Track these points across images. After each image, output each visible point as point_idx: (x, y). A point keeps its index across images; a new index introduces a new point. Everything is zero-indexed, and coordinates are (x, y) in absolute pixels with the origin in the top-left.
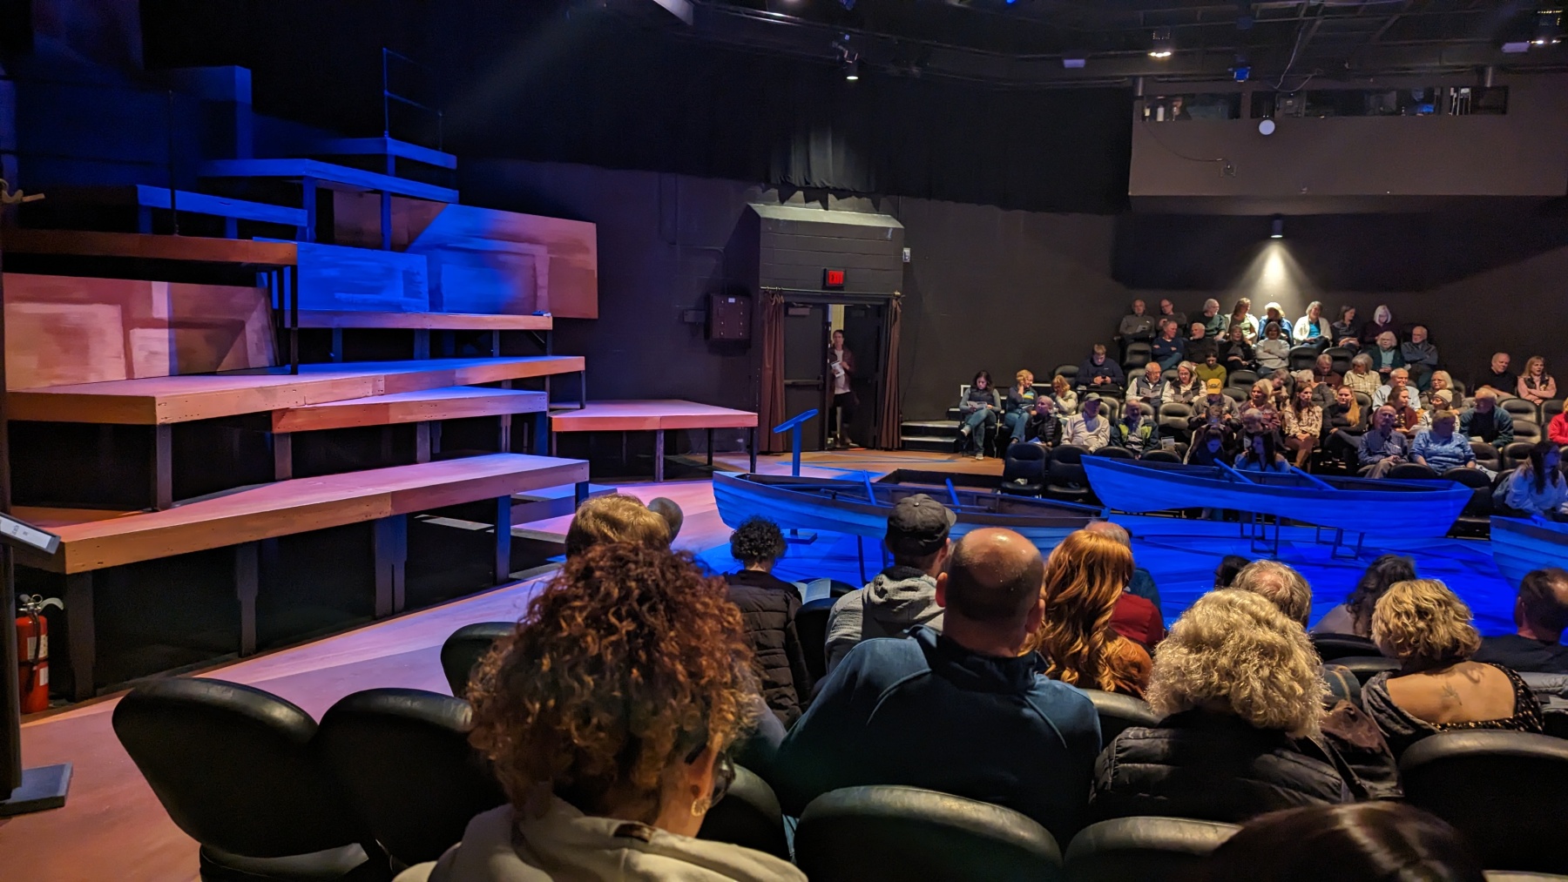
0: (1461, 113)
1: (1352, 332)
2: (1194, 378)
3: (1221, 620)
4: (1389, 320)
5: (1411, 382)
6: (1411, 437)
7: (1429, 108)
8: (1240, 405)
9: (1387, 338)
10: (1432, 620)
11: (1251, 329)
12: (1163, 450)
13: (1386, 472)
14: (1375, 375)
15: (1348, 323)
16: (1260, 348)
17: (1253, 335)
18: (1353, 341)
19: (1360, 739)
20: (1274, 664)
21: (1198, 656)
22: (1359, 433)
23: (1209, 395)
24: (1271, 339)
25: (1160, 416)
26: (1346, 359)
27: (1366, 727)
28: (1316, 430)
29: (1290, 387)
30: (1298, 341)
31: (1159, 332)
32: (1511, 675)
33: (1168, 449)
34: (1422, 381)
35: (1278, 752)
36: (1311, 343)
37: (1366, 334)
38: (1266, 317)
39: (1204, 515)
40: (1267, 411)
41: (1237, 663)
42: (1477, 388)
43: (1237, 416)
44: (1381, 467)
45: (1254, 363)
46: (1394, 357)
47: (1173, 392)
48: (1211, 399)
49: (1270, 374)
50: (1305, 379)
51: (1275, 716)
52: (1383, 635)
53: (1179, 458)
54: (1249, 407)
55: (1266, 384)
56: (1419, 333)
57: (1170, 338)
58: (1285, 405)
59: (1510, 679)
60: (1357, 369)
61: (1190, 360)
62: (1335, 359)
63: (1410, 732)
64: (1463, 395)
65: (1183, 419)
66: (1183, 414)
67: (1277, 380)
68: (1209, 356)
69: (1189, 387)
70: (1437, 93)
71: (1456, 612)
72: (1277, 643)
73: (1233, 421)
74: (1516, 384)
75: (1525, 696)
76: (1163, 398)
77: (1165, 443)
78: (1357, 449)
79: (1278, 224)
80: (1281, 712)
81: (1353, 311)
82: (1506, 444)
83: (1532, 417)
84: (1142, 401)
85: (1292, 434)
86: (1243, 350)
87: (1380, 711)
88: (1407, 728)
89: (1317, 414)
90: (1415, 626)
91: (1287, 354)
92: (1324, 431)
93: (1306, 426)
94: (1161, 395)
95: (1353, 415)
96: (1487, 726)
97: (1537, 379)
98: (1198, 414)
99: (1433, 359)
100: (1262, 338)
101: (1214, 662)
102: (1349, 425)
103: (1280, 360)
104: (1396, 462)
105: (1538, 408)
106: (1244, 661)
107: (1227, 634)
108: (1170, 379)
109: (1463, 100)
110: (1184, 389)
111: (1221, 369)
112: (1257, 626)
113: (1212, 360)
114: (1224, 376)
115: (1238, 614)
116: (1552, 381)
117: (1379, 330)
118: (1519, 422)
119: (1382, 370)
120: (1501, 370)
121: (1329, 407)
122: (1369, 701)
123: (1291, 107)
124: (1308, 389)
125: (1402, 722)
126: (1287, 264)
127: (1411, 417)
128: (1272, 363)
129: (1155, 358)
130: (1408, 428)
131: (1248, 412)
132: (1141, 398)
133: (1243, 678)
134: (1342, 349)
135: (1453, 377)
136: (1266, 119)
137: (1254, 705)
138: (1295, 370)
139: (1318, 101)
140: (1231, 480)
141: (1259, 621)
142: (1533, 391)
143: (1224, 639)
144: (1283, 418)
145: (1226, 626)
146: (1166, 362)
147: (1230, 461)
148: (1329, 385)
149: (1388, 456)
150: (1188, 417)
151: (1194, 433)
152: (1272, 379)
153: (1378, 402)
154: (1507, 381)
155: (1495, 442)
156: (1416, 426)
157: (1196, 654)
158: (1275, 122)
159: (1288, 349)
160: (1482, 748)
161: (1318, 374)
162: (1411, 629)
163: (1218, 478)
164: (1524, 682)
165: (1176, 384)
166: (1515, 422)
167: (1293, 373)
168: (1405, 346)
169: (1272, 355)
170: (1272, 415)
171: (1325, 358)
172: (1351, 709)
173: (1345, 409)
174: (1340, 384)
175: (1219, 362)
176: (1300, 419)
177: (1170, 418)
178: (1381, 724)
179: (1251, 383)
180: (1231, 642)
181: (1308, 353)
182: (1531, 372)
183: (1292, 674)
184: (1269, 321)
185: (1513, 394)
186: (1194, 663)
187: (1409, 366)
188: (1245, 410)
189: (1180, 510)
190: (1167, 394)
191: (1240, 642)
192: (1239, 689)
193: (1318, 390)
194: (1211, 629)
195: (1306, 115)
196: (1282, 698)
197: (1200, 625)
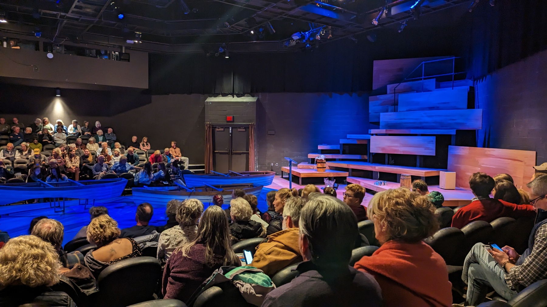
0: (116, 60)
1: (88, 130)
2: (28, 149)
3: (16, 249)
4: (100, 126)
5: (109, 146)
6: (109, 164)
7: (106, 57)
8: (48, 158)
9: (100, 132)
10: (105, 228)
11: (51, 129)
12: (17, 178)
13: (102, 177)
14: (97, 144)
15: (87, 127)
16: (55, 136)
17: (52, 131)
18: (89, 133)
19: (83, 276)
20: (39, 261)
21: (6, 266)
22: (93, 165)
23: (35, 155)
24: (59, 133)
25: (15, 164)
26: (87, 140)
27: (84, 271)
28: (78, 165)
29: (68, 150)
30: (70, 134)
31: (12, 131)
32: (131, 240)
33: (18, 177)
34: (112, 146)
35: (42, 294)
36: (74, 134)
37: (93, 130)
38: (57, 125)
39: (35, 201)
40: (59, 160)
41: (23, 265)
42: (129, 147)
43: (47, 162)
44: (100, 176)
45: (53, 142)
46: (103, 138)
47: (20, 154)
48: (36, 156)
49: (60, 146)
50: (73, 147)
51: (40, 281)
52: (90, 237)
53: (23, 180)
54: (52, 158)
55: (59, 150)
56: (110, 130)
57: (17, 133)
58: (66, 157)
59: (131, 241)
60: (90, 142)
61: (27, 141)
62: (83, 139)
63: (101, 267)
64: (124, 150)
65: (25, 165)
66: (25, 163)
67: (62, 148)
68: (35, 140)
69: (27, 152)
70: (108, 52)
71: (112, 224)
72: (40, 253)
73: (46, 164)
74: (139, 145)
75: (135, 245)
76: (16, 157)
77: (17, 175)
78: (92, 170)
79: (58, 91)
80: (43, 279)
81: (88, 123)
82: (137, 164)
83: (144, 155)
84: (6, 159)
85: (69, 167)
86: (48, 137)
87: (90, 263)
88: (100, 266)
89: (78, 159)
90: (100, 231)
91: (66, 138)
92: (81, 165)
93: (74, 164)
94: (15, 156)
95: (90, 159)
96: (125, 258)
97: (145, 144)
98: (31, 162)
99: (114, 138)
100: (56, 133)
101: (13, 267)
102: (89, 162)
103: (63, 141)
104: (105, 173)
105: (146, 153)
106: (27, 263)
107: (19, 254)
108: (18, 149)
109: (117, 56)
110: (24, 153)
111: (40, 145)
112: (32, 249)
113: (36, 141)
114: (41, 147)
115: (23, 245)
116: (149, 144)
117: (97, 129)
118: (141, 157)
119: (99, 143)
120: (135, 141)
121: (82, 156)
122: (87, 261)
123: (58, 49)
124: (74, 150)
125: (98, 265)
126: (64, 106)
127: (109, 158)
128: (60, 142)
129: (12, 141)
130: (108, 162)
131: (51, 160)
132: (5, 158)
133: (26, 270)
134: (85, 136)
135: (121, 144)
136: (49, 52)
137: (31, 280)
138: (69, 144)
139: (68, 49)
140: (44, 187)
141: (32, 246)
142: (144, 147)
143: (17, 257)
144: (65, 161)
145: (18, 251)
146: (16, 143)
147: (44, 180)
148: (82, 149)
149: (102, 171)
150: (27, 164)
151: (30, 170)
152: (60, 147)
153: (98, 154)
154: (137, 145)
155: (134, 164)
156: (111, 161)
157: (6, 265)
158: (53, 54)
159: (66, 136)
160: (123, 266)
161: (77, 145)
162: (99, 232)
163: (39, 187)
164: (135, 241)
165: (21, 151)
166: (139, 157)
167: (69, 145)
168: (106, 134)
169: (61, 139)
170: (61, 161)
171: (79, 140)
172: (79, 266)
173: (87, 157)
174: (85, 148)
175: (39, 142)
176: (72, 161)
177: (19, 165)
178: (91, 268)
179: (52, 149)
180: (20, 257)
181: (74, 138)
182: (144, 141)
183: (46, 263)
184: (58, 126)
185: (139, 148)
186: (4, 270)
187: (108, 141)
188: (50, 159)
189: (25, 201)
190: (17, 155)
191: (24, 256)
192: (24, 275)
193: (78, 150)
194: (12, 254)
195: (65, 53)
196: (42, 274)
197: (7, 253)
